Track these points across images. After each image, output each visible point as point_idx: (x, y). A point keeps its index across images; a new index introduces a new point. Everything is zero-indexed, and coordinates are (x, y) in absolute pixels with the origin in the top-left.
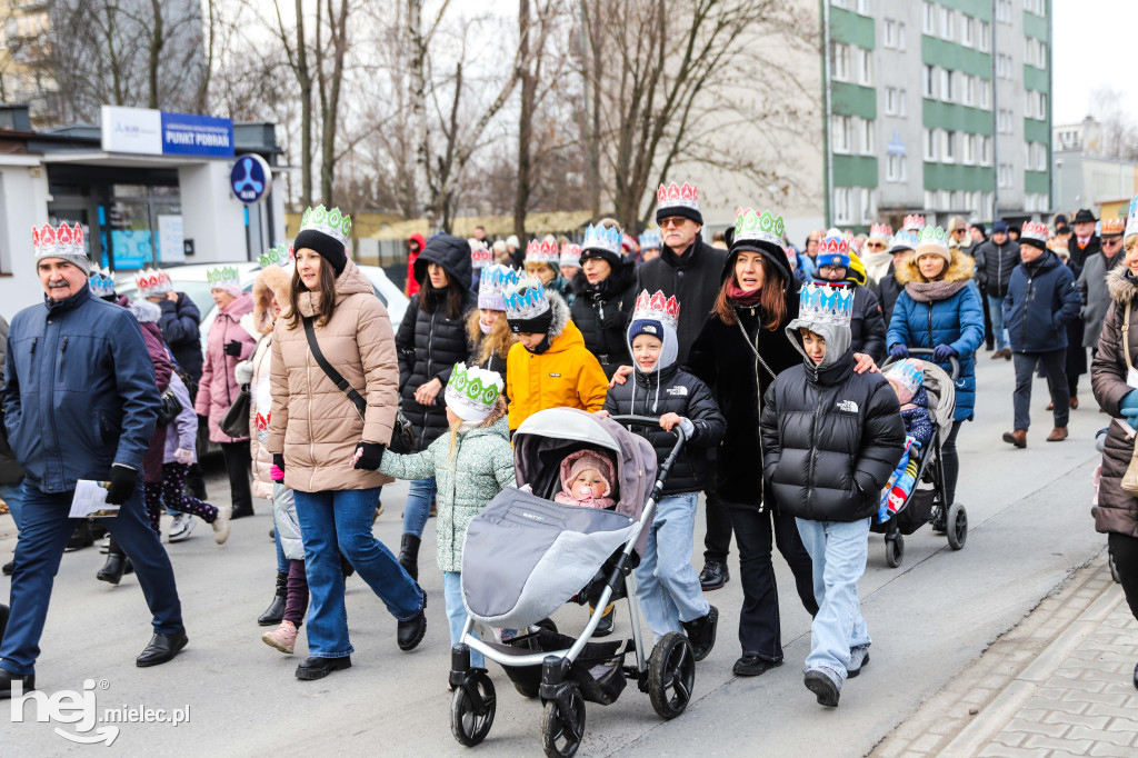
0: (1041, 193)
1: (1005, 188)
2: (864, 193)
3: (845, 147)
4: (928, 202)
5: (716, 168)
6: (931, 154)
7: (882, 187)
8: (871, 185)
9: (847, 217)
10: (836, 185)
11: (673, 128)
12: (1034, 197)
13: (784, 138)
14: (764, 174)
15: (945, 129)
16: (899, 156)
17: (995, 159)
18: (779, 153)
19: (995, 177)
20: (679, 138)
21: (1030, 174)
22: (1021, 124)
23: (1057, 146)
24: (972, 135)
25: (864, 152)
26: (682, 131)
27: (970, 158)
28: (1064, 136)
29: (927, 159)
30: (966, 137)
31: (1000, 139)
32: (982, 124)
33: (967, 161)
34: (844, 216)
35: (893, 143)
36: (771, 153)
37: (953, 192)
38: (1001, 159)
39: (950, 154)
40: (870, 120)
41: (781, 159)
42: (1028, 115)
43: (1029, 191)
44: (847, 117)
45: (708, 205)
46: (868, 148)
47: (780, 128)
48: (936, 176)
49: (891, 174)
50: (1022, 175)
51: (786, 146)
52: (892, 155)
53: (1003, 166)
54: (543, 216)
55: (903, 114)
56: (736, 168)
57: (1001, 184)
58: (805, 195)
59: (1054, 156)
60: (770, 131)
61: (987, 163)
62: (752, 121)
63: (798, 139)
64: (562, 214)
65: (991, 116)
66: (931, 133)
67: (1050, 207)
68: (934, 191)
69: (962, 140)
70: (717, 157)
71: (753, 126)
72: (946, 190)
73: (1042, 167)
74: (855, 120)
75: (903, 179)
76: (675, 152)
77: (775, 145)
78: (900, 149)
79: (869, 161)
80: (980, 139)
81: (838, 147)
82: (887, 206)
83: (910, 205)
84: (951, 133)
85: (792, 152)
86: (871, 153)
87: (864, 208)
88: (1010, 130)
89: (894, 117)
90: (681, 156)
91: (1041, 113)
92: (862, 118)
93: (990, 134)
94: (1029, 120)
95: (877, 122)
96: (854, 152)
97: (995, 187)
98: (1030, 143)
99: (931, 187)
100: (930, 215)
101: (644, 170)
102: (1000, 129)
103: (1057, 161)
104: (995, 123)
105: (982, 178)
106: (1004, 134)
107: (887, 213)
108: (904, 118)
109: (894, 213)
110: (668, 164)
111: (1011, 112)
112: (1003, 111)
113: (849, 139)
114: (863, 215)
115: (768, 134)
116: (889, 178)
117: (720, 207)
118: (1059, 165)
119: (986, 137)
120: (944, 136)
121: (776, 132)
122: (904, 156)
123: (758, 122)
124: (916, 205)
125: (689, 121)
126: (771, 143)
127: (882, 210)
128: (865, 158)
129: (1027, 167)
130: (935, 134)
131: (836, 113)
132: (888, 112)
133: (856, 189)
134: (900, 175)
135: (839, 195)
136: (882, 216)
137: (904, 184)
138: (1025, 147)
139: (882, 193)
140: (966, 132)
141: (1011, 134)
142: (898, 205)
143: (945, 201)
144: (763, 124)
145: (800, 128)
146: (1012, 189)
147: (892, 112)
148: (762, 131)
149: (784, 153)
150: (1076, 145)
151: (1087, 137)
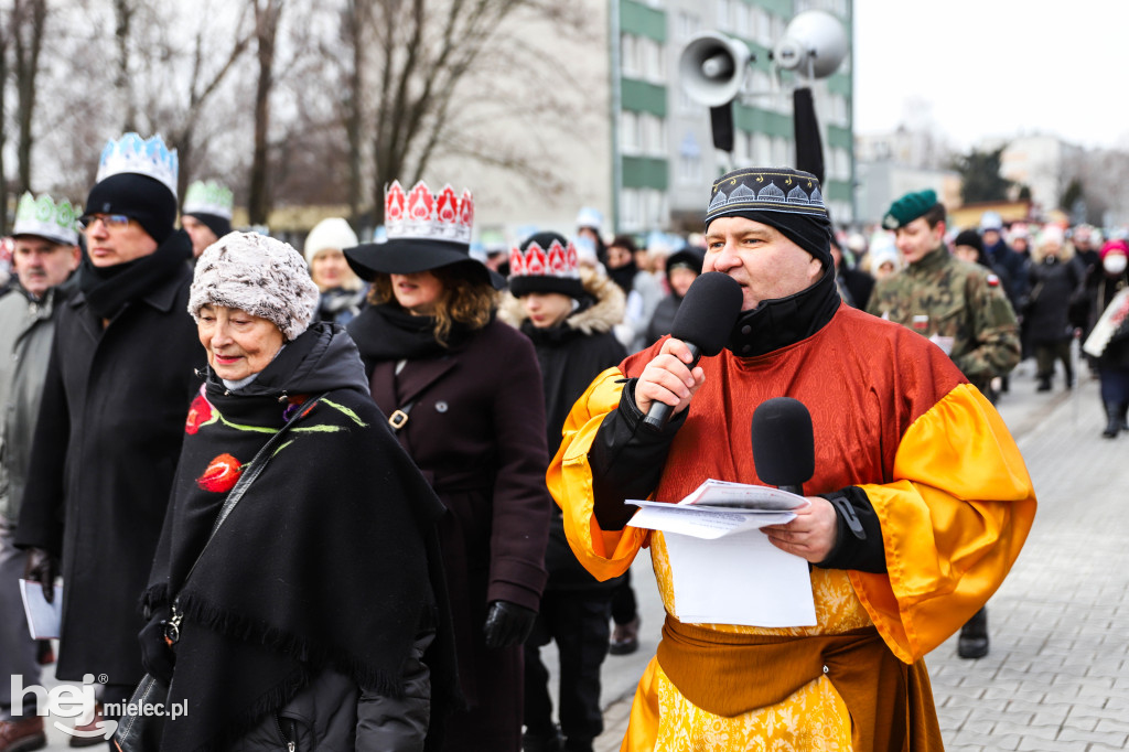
0: (844, 199)
2: (655, 196)
3: (635, 146)
7: (674, 189)
8: (662, 186)
9: (636, 221)
10: (625, 187)
11: (429, 120)
13: (550, 134)
14: (536, 173)
15: (743, 131)
16: (693, 158)
20: (437, 128)
23: (865, 151)
24: (772, 137)
25: (654, 151)
27: (770, 161)
28: (878, 147)
30: (766, 141)
35: (687, 143)
39: (749, 158)
40: (662, 117)
41: (546, 156)
42: (831, 120)
44: (637, 113)
46: (661, 149)
49: (686, 177)
51: (552, 143)
52: (685, 157)
56: (508, 164)
58: (574, 195)
59: (857, 164)
67: (853, 216)
69: (762, 142)
70: (485, 152)
73: (846, 175)
74: (646, 116)
75: (699, 181)
76: (433, 143)
77: (540, 141)
78: (694, 149)
79: (660, 164)
80: (780, 142)
81: (628, 146)
82: (679, 210)
84: (749, 135)
86: (663, 154)
87: (654, 212)
89: (690, 118)
90: (438, 149)
91: (843, 119)
92: (653, 115)
94: (832, 128)
95: (670, 120)
98: (833, 149)
103: (861, 169)
107: (680, 220)
108: (700, 118)
109: (687, 217)
113: (640, 137)
114: (654, 218)
116: (683, 182)
118: (864, 174)
119: (786, 138)
120: (742, 138)
121: (542, 126)
122: (698, 158)
123: (523, 115)
125: (449, 111)
126: (535, 138)
127: (676, 215)
128: (656, 161)
129: (830, 172)
131: (625, 108)
133: (645, 191)
134: (695, 177)
135: (628, 198)
136: (673, 221)
137: (701, 187)
138: (828, 153)
139: (674, 197)
140: (765, 134)
142: (689, 210)
144: (528, 118)
145: (570, 124)
148: (527, 125)
150: (889, 156)
151: (898, 146)
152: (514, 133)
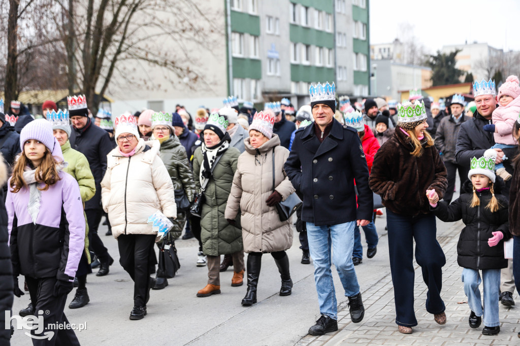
0: (363, 84)
1: (342, 81)
2: (253, 82)
3: (240, 53)
4: (294, 89)
5: (152, 64)
6: (295, 59)
7: (264, 79)
8: (257, 77)
9: (242, 98)
10: (234, 77)
11: (117, 37)
12: (360, 87)
13: (191, 45)
14: (181, 69)
15: (304, 44)
16: (275, 60)
17: (335, 63)
18: (186, 55)
19: (335, 74)
20: (122, 43)
21: (357, 74)
22: (351, 43)
23: (376, 55)
24: (321, 48)
25: (252, 56)
26: (124, 38)
27: (320, 62)
28: (383, 51)
29: (293, 62)
30: (317, 50)
31: (338, 50)
32: (327, 41)
33: (318, 64)
34: (240, 97)
35: (271, 51)
36: (181, 55)
37: (309, 83)
38: (339, 64)
39: (307, 59)
40: (256, 36)
41: (188, 59)
42: (355, 36)
43: (356, 83)
44: (241, 34)
45: (148, 88)
46: (255, 54)
47: (187, 39)
48: (299, 73)
49: (270, 71)
50: (352, 74)
51: (191, 51)
52: (271, 59)
53: (340, 67)
54: (33, 93)
55: (277, 33)
57: (339, 79)
58: (205, 83)
59: (371, 62)
60: (181, 40)
61: (330, 65)
62: (169, 34)
63: (200, 46)
64: (47, 92)
65: (332, 37)
66: (295, 45)
67: (369, 93)
68: (297, 82)
69: (315, 50)
70: (150, 57)
71: (169, 37)
72: (305, 82)
73: (364, 68)
74: (247, 35)
75: (278, 74)
76: (119, 52)
77: (184, 50)
78: (276, 55)
79: (256, 62)
80: (326, 51)
81: (236, 53)
82: (267, 90)
83: (282, 91)
84: (308, 46)
85: (195, 54)
86: (257, 57)
87: (253, 92)
88: (344, 45)
89: (272, 35)
90: (123, 55)
91: (364, 36)
92: (251, 35)
93: (332, 47)
94: (356, 40)
95: (260, 38)
96: (246, 57)
97: (335, 81)
98: (357, 54)
99: (295, 79)
100: (293, 96)
101: (98, 63)
102: (338, 44)
103: (373, 65)
104: (335, 41)
105: (327, 74)
106: (341, 48)
107: (267, 95)
108: (278, 36)
109: (271, 95)
110: (114, 61)
111: (345, 34)
112: (340, 33)
113: (243, 47)
114: (252, 96)
115: (179, 42)
116: (269, 74)
117: (155, 90)
118: (375, 68)
119: (330, 49)
120: (304, 49)
121: (184, 41)
122: (278, 60)
123: (173, 35)
124: (286, 91)
125: (129, 31)
126: (181, 48)
127: (264, 93)
128: (253, 61)
129: (355, 69)
130: (298, 47)
131: (234, 31)
132: (268, 32)
133: (247, 80)
134: (276, 71)
135: (237, 84)
136: (264, 97)
137: (279, 77)
138: (354, 56)
139: (264, 83)
140: (317, 46)
141: (345, 48)
142: (273, 91)
143: (304, 89)
144: (177, 36)
145: (201, 40)
146: (346, 81)
147: (271, 32)
148: (175, 40)
149: (189, 55)
150: (390, 58)
151: (395, 51)
152: (168, 45)
